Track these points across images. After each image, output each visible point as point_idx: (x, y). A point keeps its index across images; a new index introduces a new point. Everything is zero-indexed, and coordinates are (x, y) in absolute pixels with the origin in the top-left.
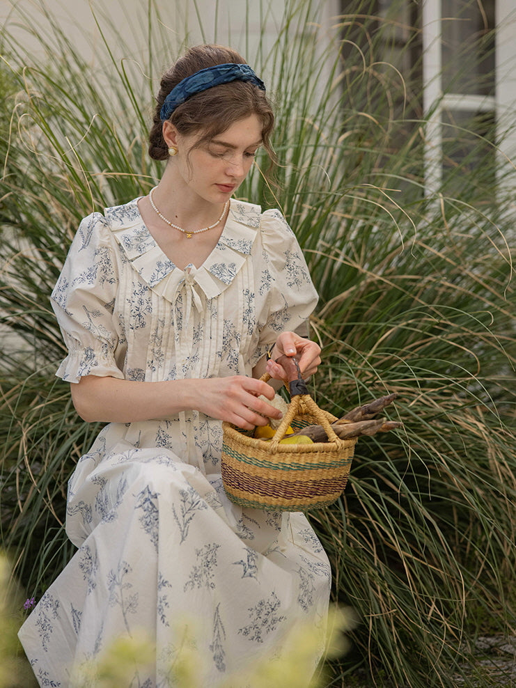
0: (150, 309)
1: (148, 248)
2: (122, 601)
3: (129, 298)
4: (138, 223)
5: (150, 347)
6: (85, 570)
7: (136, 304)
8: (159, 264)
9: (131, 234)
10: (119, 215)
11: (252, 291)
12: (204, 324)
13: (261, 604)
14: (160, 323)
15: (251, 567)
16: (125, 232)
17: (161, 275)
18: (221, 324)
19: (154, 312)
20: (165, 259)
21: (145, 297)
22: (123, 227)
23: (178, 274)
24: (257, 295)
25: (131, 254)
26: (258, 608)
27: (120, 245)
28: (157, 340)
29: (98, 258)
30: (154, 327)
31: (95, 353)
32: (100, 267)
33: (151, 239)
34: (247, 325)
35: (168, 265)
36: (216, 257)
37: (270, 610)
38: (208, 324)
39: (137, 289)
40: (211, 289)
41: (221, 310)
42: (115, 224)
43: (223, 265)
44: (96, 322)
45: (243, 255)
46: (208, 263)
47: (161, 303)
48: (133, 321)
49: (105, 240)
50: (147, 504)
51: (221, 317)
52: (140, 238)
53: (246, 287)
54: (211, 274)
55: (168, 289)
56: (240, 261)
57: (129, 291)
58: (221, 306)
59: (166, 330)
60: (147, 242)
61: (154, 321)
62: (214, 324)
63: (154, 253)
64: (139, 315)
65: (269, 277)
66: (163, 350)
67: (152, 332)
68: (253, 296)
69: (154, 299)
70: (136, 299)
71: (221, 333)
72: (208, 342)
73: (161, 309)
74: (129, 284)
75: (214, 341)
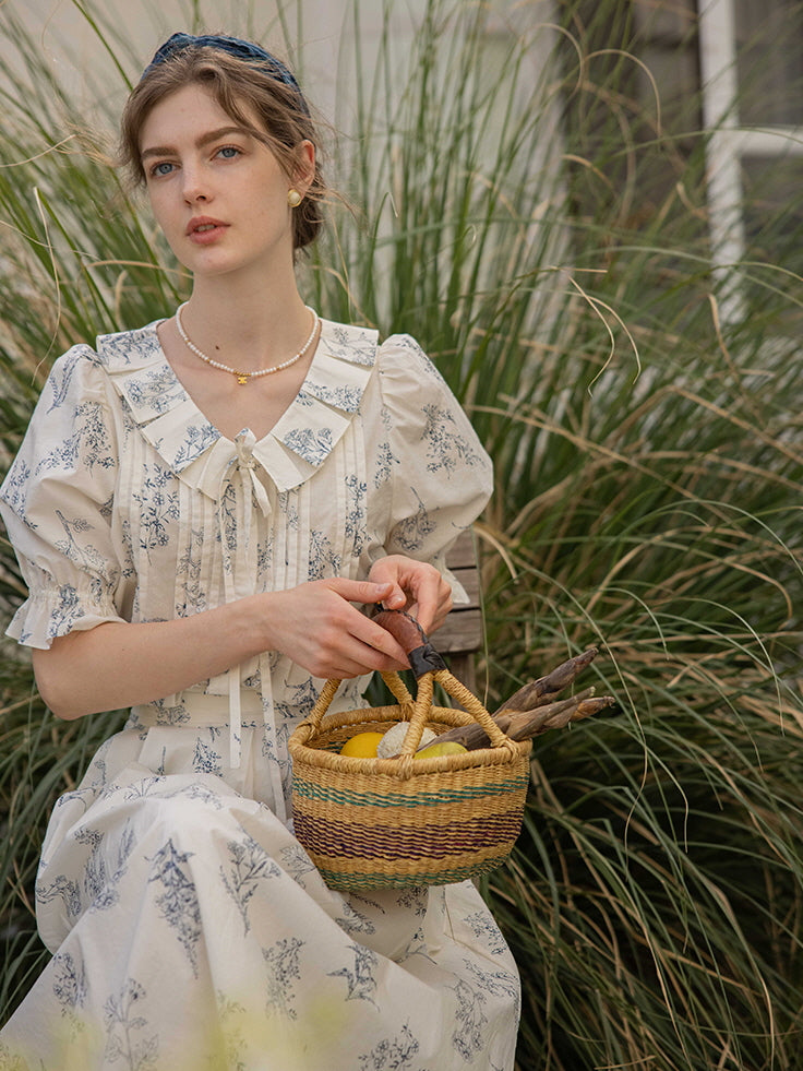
0: (175, 512)
1: (172, 405)
2: (130, 1052)
3: (137, 491)
4: (157, 361)
5: (180, 580)
6: (65, 999)
7: (150, 503)
8: (192, 432)
9: (143, 378)
10: (123, 348)
11: (362, 478)
12: (274, 539)
13: (383, 1047)
14: (195, 540)
15: (361, 980)
16: (133, 377)
17: (194, 451)
18: (306, 539)
19: (183, 517)
20: (203, 422)
21: (166, 491)
22: (129, 367)
23: (225, 447)
24: (371, 487)
25: (141, 414)
26: (378, 1055)
27: (122, 398)
28: (191, 568)
29: (81, 421)
30: (183, 544)
31: (78, 595)
32: (84, 438)
33: (179, 388)
34: (351, 541)
35: (208, 432)
36: (294, 419)
37: (399, 1059)
38: (281, 538)
39: (152, 476)
40: (286, 475)
41: (305, 512)
42: (115, 363)
43: (309, 432)
44: (80, 541)
45: (346, 413)
46: (282, 428)
47: (196, 500)
48: (145, 535)
49: (95, 391)
50: (171, 873)
51: (306, 526)
52: (157, 386)
53: (351, 471)
54: (286, 448)
55: (209, 475)
56: (340, 425)
57: (138, 480)
58: (305, 505)
59: (206, 550)
60: (170, 393)
61: (183, 533)
62: (293, 540)
63: (184, 412)
64: (156, 523)
65: (390, 456)
66: (203, 585)
67: (182, 554)
68: (363, 488)
69: (183, 496)
70: (150, 493)
71: (305, 554)
72: (281, 570)
73: (197, 511)
74: (139, 469)
75: (292, 570)
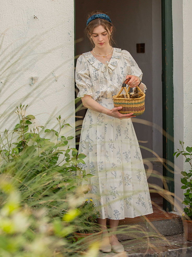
0: (98, 75)
1: (95, 61)
4: (92, 56)
5: (100, 85)
7: (95, 74)
8: (99, 64)
9: (90, 58)
11: (122, 67)
12: (112, 77)
17: (100, 66)
18: (116, 75)
20: (100, 62)
21: (97, 72)
22: (88, 57)
23: (104, 65)
24: (124, 68)
25: (91, 63)
27: (88, 61)
28: (101, 83)
30: (100, 79)
31: (87, 89)
33: (95, 59)
34: (123, 75)
35: (101, 64)
36: (112, 61)
39: (94, 71)
40: (113, 68)
42: (86, 56)
43: (114, 62)
45: (118, 59)
46: (110, 62)
48: (95, 79)
52: (92, 58)
53: (121, 66)
54: (111, 64)
57: (92, 72)
58: (115, 71)
61: (100, 77)
63: (97, 62)
64: (96, 77)
65: (126, 63)
66: (103, 85)
67: (100, 81)
68: (123, 68)
69: (99, 72)
70: (94, 73)
71: (117, 78)
72: (114, 80)
73: (101, 74)
74: (92, 70)
75: (115, 80)
